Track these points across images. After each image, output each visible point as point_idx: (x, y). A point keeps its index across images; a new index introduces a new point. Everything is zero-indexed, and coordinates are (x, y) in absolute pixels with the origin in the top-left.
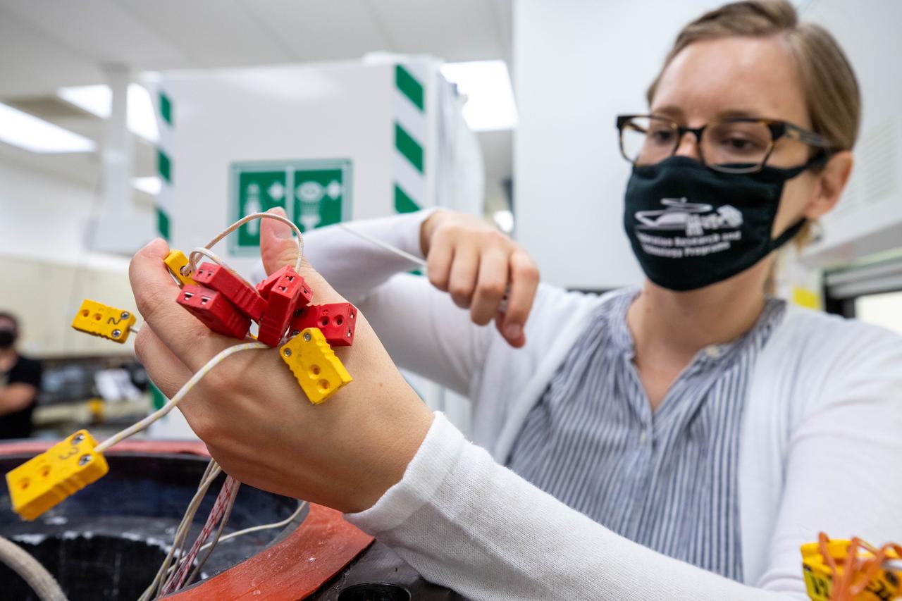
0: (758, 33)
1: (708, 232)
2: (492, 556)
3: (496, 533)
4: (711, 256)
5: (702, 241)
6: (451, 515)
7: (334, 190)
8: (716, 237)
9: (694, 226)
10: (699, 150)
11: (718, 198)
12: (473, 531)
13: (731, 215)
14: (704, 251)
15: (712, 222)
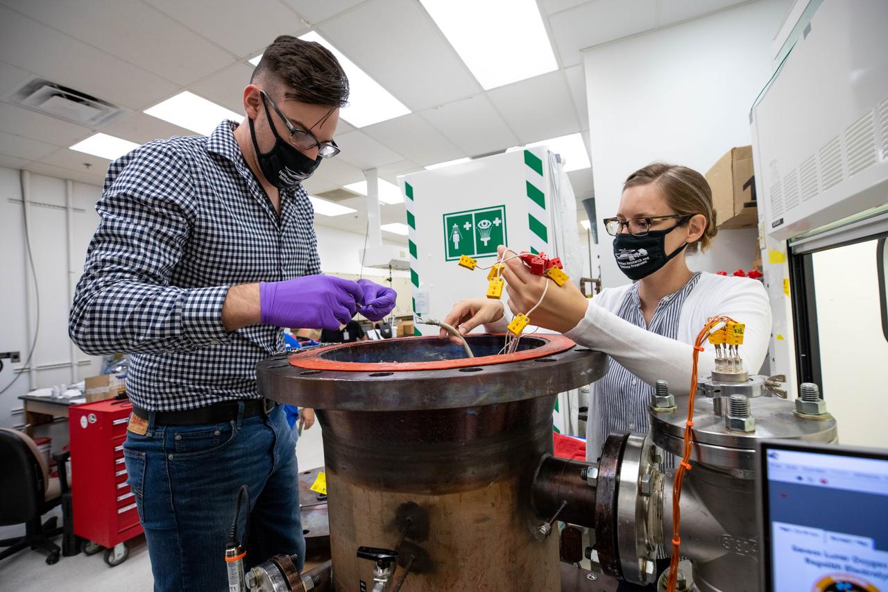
0: (645, 183)
1: (637, 259)
2: (613, 338)
3: (612, 330)
4: (640, 266)
5: (636, 262)
6: (599, 326)
7: (497, 222)
8: (641, 260)
9: (631, 257)
10: (629, 230)
11: (637, 247)
12: (605, 330)
13: (643, 251)
14: (638, 265)
15: (637, 255)
